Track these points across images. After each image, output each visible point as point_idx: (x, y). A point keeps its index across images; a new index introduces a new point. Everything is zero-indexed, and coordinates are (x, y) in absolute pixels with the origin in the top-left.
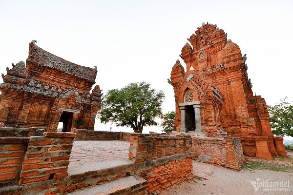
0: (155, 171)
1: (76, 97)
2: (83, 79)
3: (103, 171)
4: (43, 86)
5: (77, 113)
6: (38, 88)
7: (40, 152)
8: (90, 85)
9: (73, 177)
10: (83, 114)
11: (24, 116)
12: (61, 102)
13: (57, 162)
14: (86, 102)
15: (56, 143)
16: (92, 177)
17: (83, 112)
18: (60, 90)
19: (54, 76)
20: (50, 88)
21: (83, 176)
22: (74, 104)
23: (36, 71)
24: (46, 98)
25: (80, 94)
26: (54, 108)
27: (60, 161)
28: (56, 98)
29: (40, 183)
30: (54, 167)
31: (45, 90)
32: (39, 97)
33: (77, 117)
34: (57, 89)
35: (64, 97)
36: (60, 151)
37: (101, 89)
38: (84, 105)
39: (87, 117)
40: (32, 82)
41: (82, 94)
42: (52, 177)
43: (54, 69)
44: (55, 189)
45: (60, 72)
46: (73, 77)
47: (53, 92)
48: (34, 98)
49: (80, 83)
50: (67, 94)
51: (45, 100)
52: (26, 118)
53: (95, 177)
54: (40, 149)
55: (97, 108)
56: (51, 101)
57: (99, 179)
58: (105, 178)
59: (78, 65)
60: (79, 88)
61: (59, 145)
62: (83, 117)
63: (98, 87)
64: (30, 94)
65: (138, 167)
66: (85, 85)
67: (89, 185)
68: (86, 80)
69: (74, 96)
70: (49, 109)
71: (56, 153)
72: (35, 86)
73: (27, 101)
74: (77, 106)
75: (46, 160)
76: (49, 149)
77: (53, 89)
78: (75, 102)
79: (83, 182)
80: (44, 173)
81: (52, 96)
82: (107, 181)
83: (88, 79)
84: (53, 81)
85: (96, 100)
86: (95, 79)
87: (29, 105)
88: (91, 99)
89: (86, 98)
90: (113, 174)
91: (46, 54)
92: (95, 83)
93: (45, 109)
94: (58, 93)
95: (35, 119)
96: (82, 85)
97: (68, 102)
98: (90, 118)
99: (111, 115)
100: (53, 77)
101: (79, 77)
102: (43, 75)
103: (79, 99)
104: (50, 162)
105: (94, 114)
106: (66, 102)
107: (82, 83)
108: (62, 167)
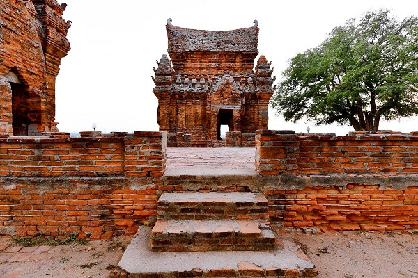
0: (309, 196)
1: (231, 85)
2: (237, 53)
3: (203, 178)
4: (191, 79)
5: (236, 109)
6: (186, 84)
7: (134, 150)
8: (250, 59)
9: (168, 178)
10: (247, 109)
11: (182, 122)
12: (214, 98)
13: (150, 161)
14: (247, 89)
15: (145, 142)
16: (190, 182)
17: (246, 107)
18: (210, 81)
19: (201, 62)
20: (198, 80)
21: (179, 179)
22: (231, 96)
23: (180, 61)
24: (197, 95)
25: (237, 79)
26: (208, 107)
27: (153, 161)
28: (207, 92)
29: (140, 178)
30: (149, 165)
31: (194, 85)
32: (191, 95)
33: (238, 115)
34: (206, 79)
35: (215, 90)
36: (151, 150)
37: (269, 62)
38: (245, 95)
39: (254, 113)
40: (179, 79)
41: (240, 78)
42: (149, 174)
43: (197, 51)
44: (153, 186)
45: (205, 52)
46: (222, 54)
47: (202, 85)
48: (186, 97)
49: (235, 62)
50: (218, 84)
51: (197, 98)
52: (184, 123)
53: (195, 182)
54: (133, 147)
55: (267, 97)
56: (203, 98)
57: (200, 186)
58: (209, 187)
59: (226, 32)
60: (235, 70)
61: (149, 145)
62: (247, 114)
63: (263, 59)
64: (181, 93)
65: (264, 182)
66: (243, 62)
67: (188, 190)
68: (241, 52)
69: (227, 84)
70: (205, 109)
71: (148, 152)
72: (183, 83)
73: (181, 103)
74: (235, 100)
75: (141, 158)
76: (141, 148)
77: (202, 81)
78: (232, 94)
79: (181, 185)
80: (142, 169)
81: (203, 91)
82: (211, 190)
83: (245, 49)
84: (201, 69)
85: (263, 83)
86: (256, 46)
87: (183, 108)
88: (254, 83)
89: (246, 84)
90: (219, 184)
91: (185, 33)
92: (257, 53)
93: (199, 109)
94: (209, 85)
95: (193, 124)
96: (238, 64)
97: (223, 95)
98: (258, 114)
99: (303, 106)
100: (199, 63)
101: (231, 50)
102: (189, 64)
103: (235, 87)
104: (144, 160)
105: (263, 107)
106: (219, 95)
107: (238, 60)
108: (156, 166)
